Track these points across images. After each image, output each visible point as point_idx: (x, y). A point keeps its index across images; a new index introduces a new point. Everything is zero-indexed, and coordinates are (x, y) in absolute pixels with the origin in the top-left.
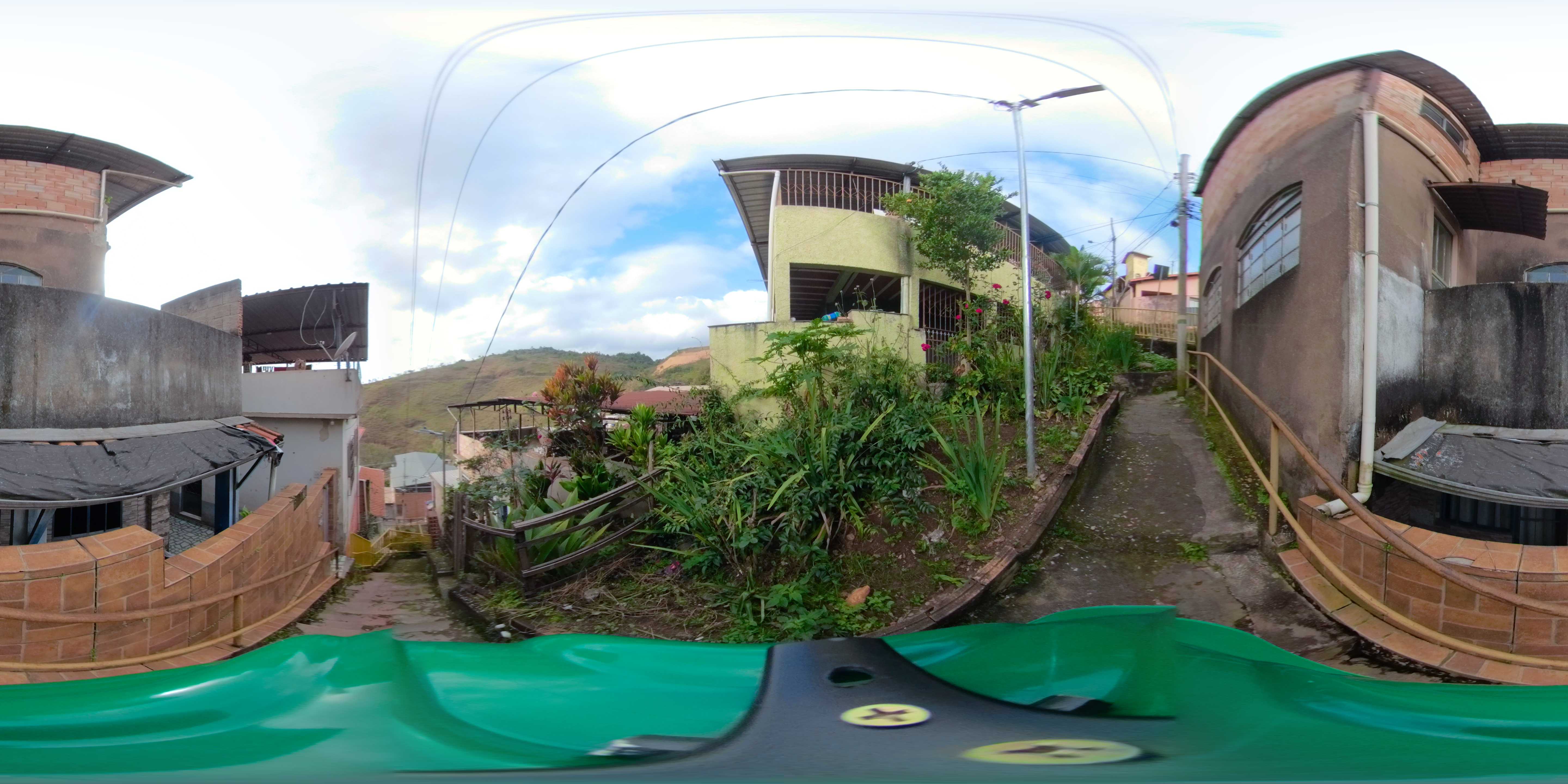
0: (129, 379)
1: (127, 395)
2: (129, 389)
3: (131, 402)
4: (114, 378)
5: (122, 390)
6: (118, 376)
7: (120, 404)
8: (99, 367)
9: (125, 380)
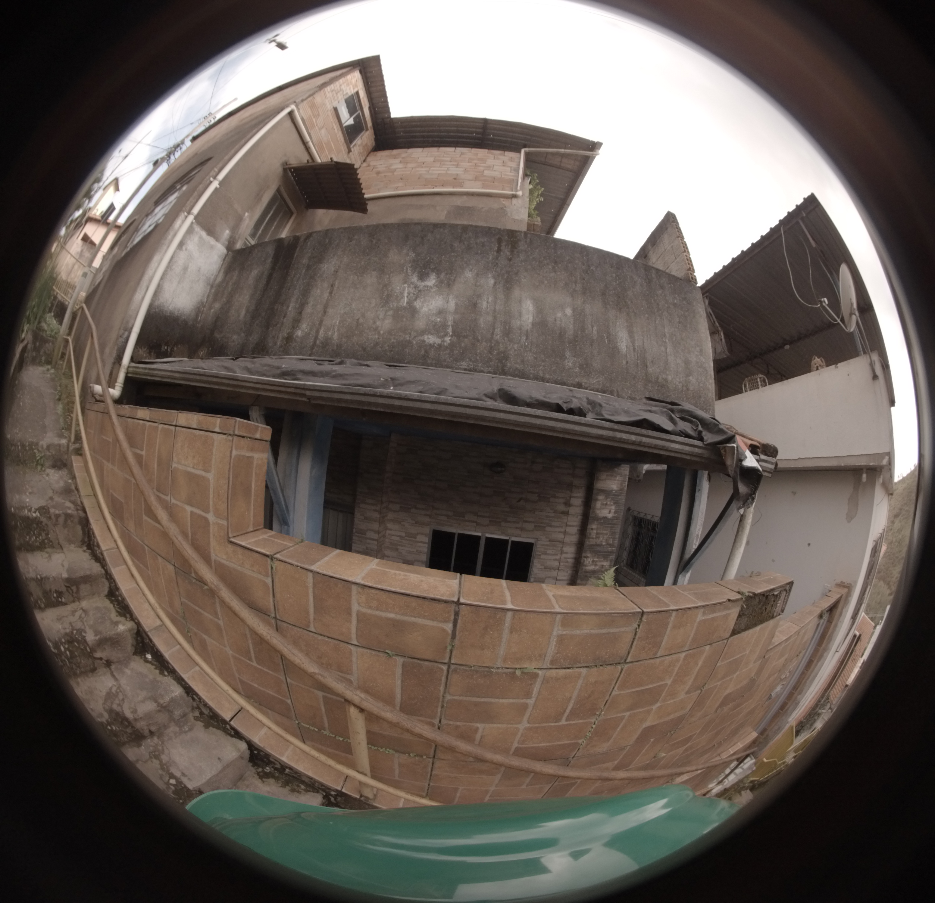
0: (452, 305)
1: (444, 326)
2: (450, 318)
3: (452, 336)
4: (427, 305)
5: (439, 320)
6: (434, 302)
7: (430, 337)
8: (406, 291)
9: (446, 307)
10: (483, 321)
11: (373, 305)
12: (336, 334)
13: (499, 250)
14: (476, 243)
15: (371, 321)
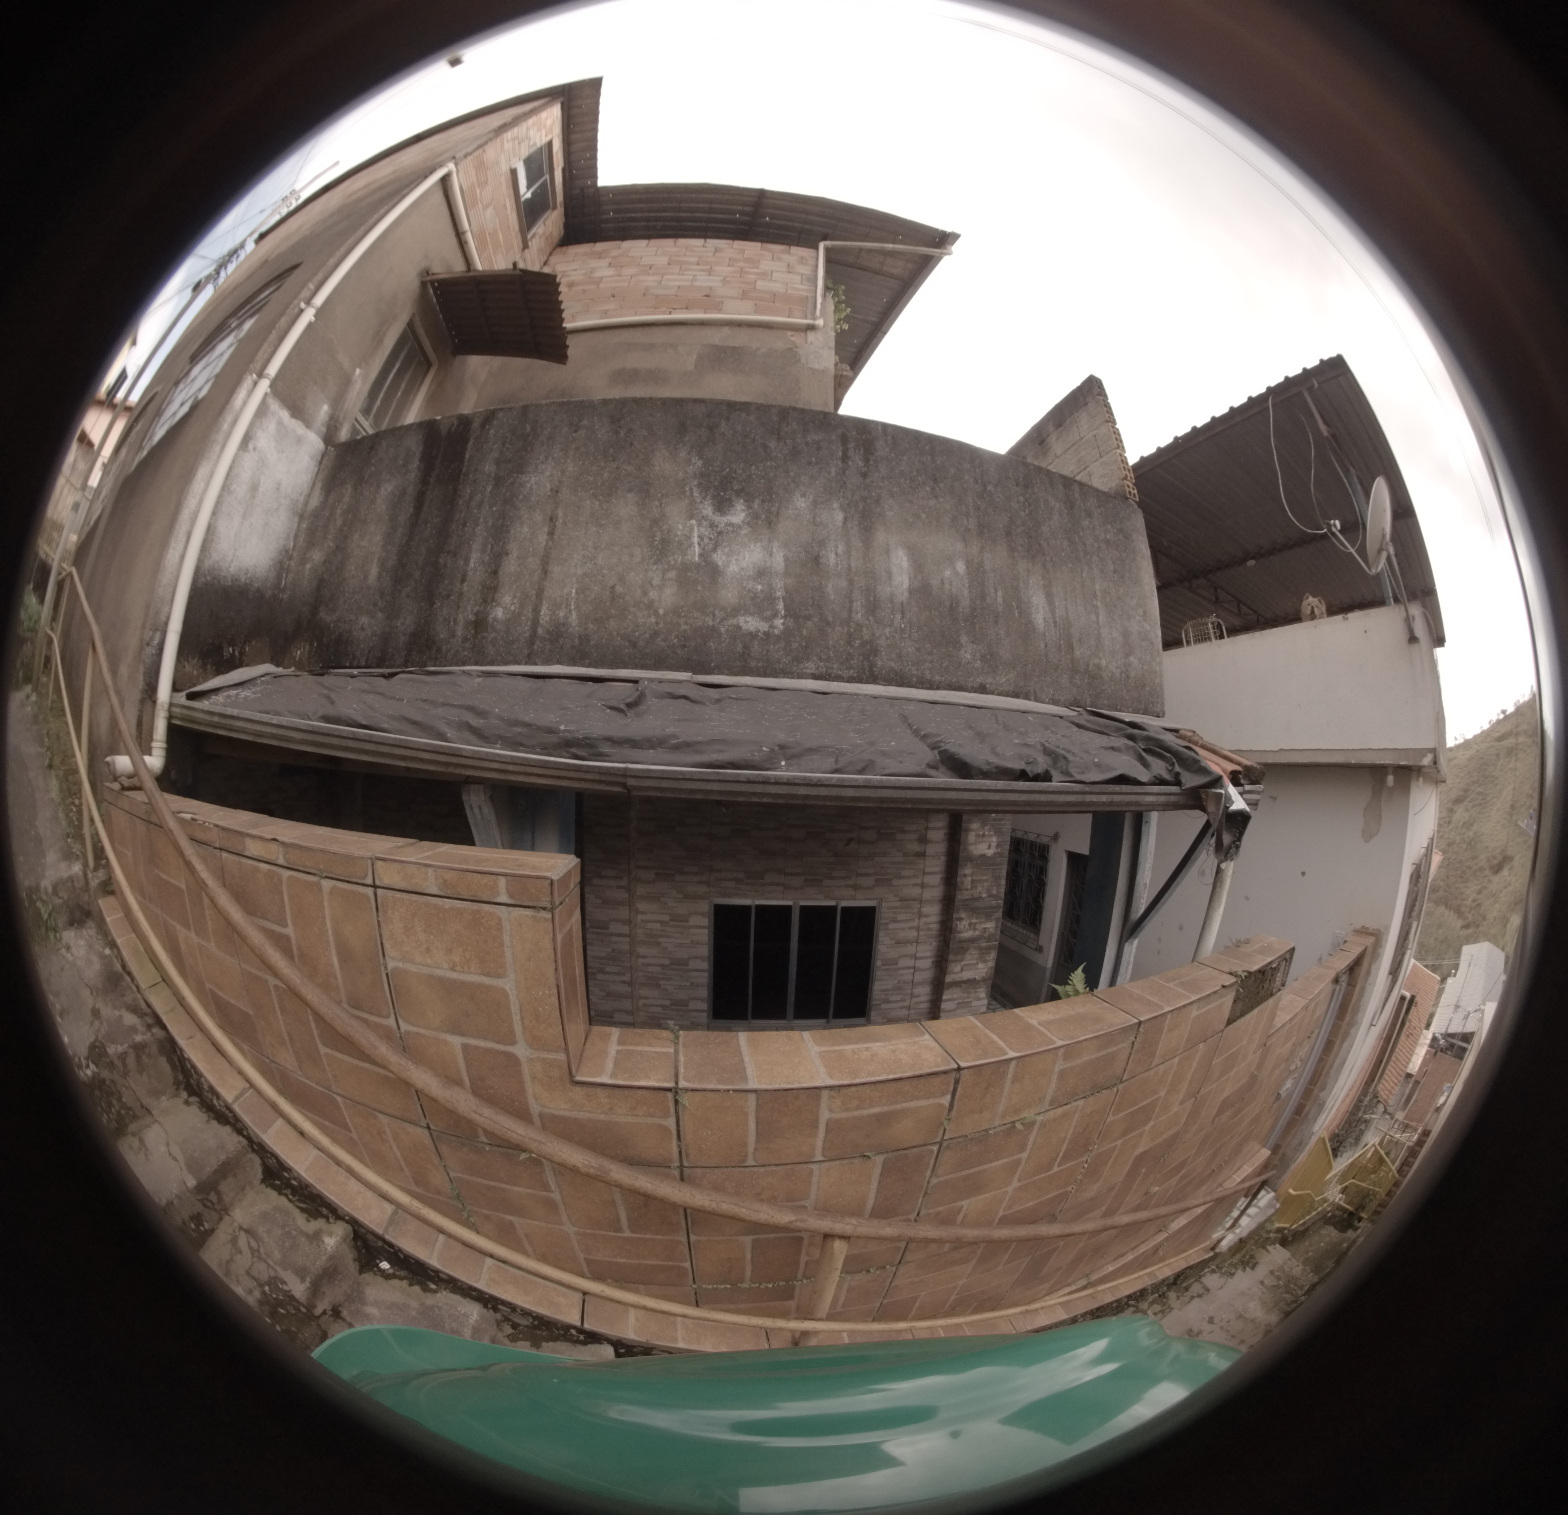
0: (778, 561)
1: (770, 599)
2: (779, 585)
3: (785, 617)
4: (737, 560)
5: (759, 587)
6: (747, 555)
7: (749, 619)
8: (696, 534)
9: (769, 564)
10: (834, 588)
11: (637, 559)
12: (574, 615)
13: (845, 458)
14: (807, 443)
15: (639, 591)
